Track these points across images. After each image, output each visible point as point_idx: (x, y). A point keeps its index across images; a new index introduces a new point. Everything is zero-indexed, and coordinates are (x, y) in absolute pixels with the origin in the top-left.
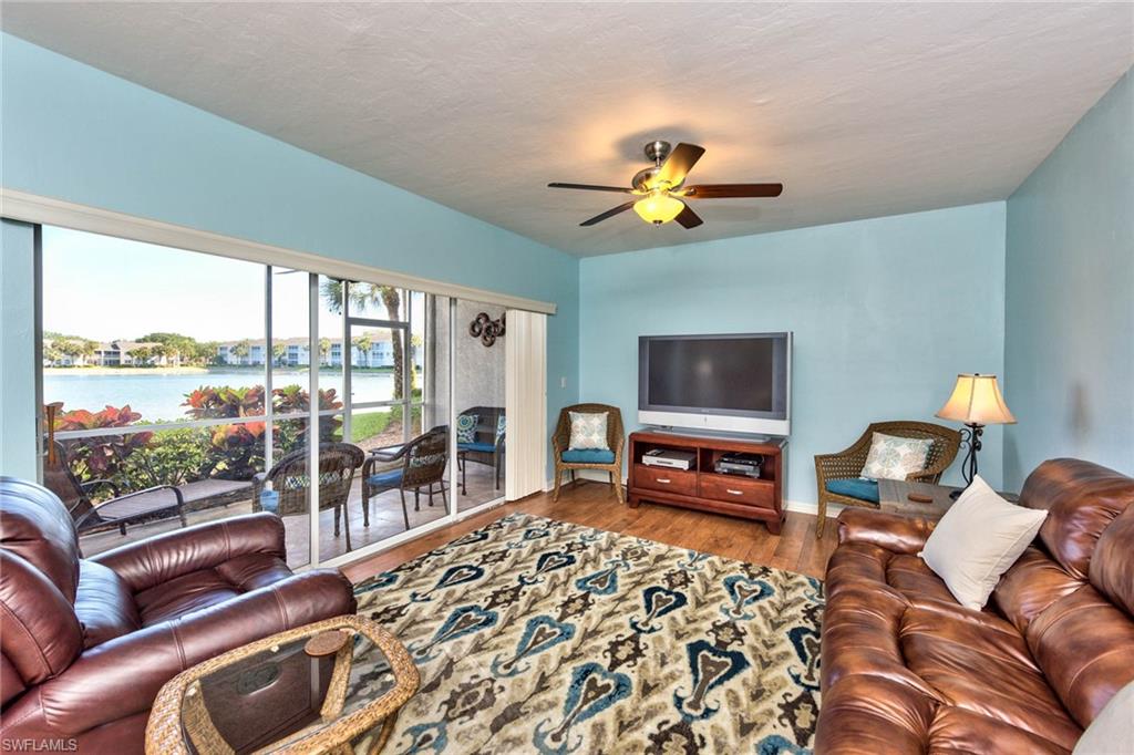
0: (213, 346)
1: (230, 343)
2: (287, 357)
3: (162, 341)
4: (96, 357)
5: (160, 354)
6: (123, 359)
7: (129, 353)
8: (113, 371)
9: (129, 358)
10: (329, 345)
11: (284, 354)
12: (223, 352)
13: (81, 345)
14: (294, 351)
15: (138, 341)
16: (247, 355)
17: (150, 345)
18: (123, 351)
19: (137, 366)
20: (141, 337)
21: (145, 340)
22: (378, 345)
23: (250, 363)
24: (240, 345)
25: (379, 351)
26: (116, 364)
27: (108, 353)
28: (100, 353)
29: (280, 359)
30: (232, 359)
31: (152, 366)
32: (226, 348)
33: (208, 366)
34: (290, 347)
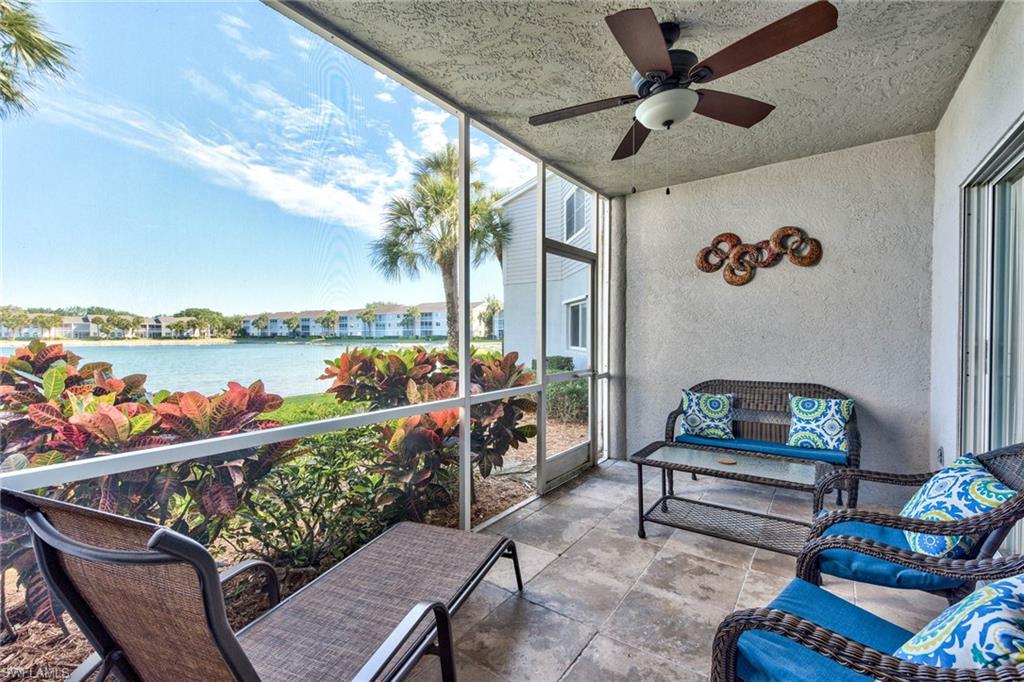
0: (237, 319)
1: (253, 317)
2: (300, 329)
3: (195, 316)
4: (142, 330)
5: (194, 327)
6: (164, 331)
7: (168, 327)
8: (156, 342)
9: (168, 330)
10: (337, 318)
11: (298, 326)
12: (246, 325)
13: (131, 319)
14: (306, 324)
15: (176, 316)
16: (266, 327)
17: (186, 319)
18: (163, 324)
19: (175, 338)
20: (179, 312)
21: (180, 315)
22: (380, 317)
23: (269, 335)
24: (260, 318)
25: (382, 322)
26: (158, 336)
27: (151, 326)
28: (145, 326)
29: (294, 331)
30: (254, 331)
31: (188, 337)
32: (248, 322)
33: (233, 338)
34: (302, 320)
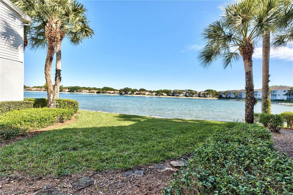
0: (220, 92)
1: (223, 92)
2: (239, 96)
3: (209, 92)
4: (196, 95)
5: (208, 95)
6: (201, 95)
7: (202, 94)
8: (199, 98)
9: (202, 95)
11: (238, 95)
13: (194, 92)
15: (204, 91)
16: (227, 95)
17: (206, 92)
18: (201, 94)
19: (203, 97)
20: (205, 90)
21: (206, 91)
22: (274, 91)
23: (228, 97)
24: (226, 92)
25: (275, 94)
26: (199, 96)
27: (198, 94)
28: (197, 94)
29: (236, 96)
30: (224, 96)
31: (206, 97)
32: (222, 93)
33: (218, 98)
34: (240, 93)
